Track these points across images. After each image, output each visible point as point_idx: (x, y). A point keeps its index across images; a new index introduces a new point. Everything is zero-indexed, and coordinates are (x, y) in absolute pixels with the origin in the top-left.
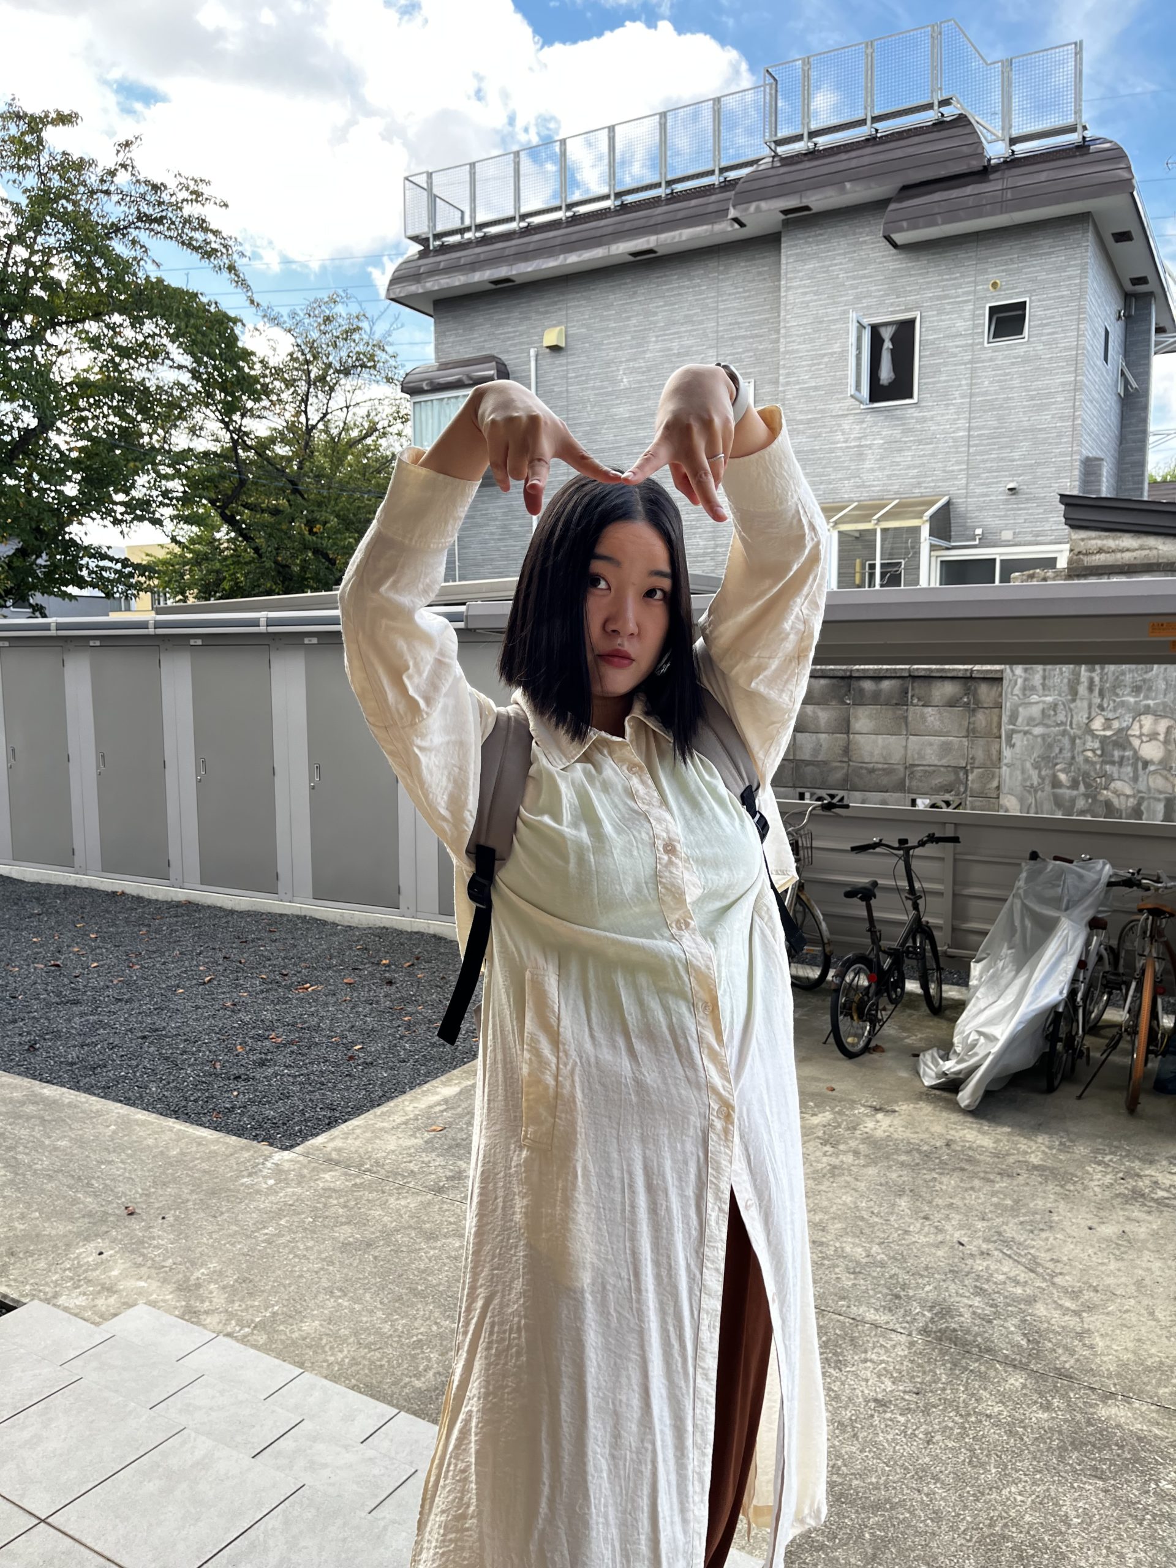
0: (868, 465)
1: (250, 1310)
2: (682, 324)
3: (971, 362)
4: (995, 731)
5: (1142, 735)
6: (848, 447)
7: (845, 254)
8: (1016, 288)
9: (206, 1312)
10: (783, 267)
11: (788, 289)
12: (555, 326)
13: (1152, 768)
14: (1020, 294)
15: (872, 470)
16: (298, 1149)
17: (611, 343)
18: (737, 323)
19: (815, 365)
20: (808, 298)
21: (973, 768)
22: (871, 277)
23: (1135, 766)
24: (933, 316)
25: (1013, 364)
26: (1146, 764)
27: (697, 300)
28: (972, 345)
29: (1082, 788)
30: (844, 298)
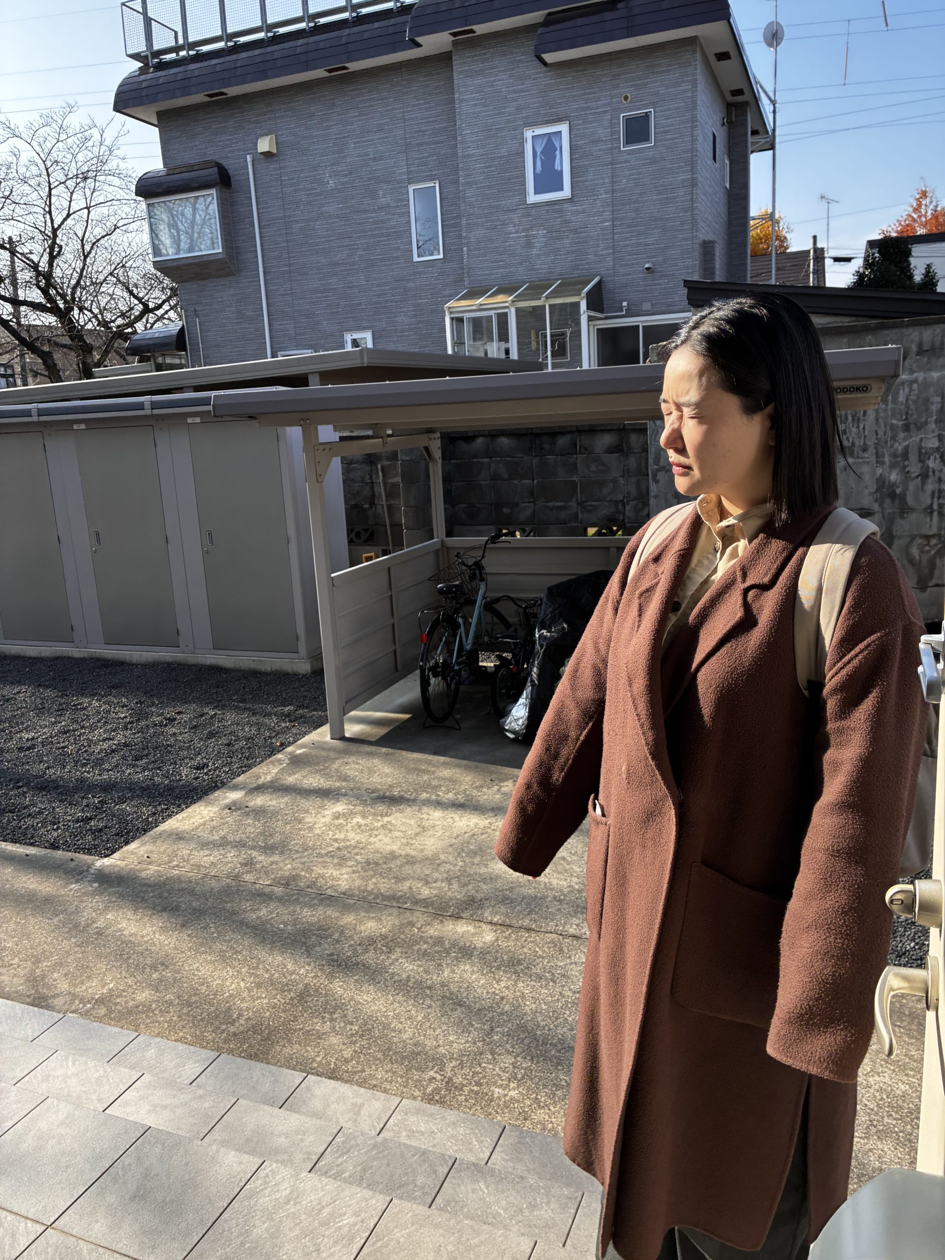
0: (535, 251)
1: (90, 991)
2: (375, 132)
3: (611, 164)
4: (644, 470)
6: (520, 237)
7: (505, 71)
8: (643, 100)
9: (53, 997)
10: (456, 82)
11: (461, 101)
12: (267, 135)
14: (647, 106)
15: (538, 255)
16: (116, 855)
17: (316, 150)
18: (420, 131)
19: (487, 167)
20: (478, 110)
21: (628, 502)
22: (527, 91)
24: (579, 125)
25: (644, 164)
27: (386, 111)
28: (611, 149)
30: (508, 110)
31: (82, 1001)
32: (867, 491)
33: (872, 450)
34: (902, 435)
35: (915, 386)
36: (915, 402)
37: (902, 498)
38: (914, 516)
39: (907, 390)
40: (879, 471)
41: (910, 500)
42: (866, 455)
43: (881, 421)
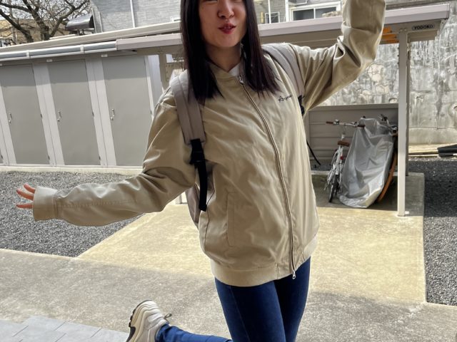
1: (74, 313)
5: (372, 73)
9: (58, 316)
13: (377, 84)
16: (80, 256)
23: (371, 84)
26: (374, 83)
29: (353, 94)
31: (72, 317)
32: (429, 82)
33: (431, 62)
34: (446, 54)
35: (452, 30)
36: (452, 38)
37: (447, 85)
38: (452, 93)
39: (448, 32)
40: (435, 72)
41: (450, 85)
42: (429, 64)
43: (436, 47)
